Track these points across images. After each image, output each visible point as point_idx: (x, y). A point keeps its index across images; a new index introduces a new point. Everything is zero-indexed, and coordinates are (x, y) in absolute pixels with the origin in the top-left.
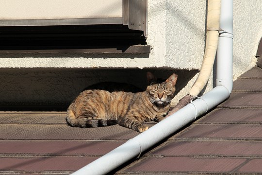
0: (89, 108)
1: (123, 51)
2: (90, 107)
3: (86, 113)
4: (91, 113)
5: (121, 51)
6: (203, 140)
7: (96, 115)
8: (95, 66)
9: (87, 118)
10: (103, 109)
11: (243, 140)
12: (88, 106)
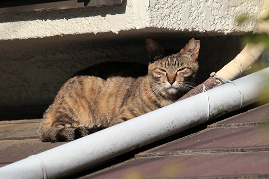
0: (64, 108)
1: (86, 5)
2: (66, 107)
3: (61, 117)
4: (67, 116)
5: (83, 3)
6: (183, 154)
7: (76, 119)
8: (56, 33)
9: (64, 125)
10: (84, 108)
11: (237, 150)
12: (64, 105)
